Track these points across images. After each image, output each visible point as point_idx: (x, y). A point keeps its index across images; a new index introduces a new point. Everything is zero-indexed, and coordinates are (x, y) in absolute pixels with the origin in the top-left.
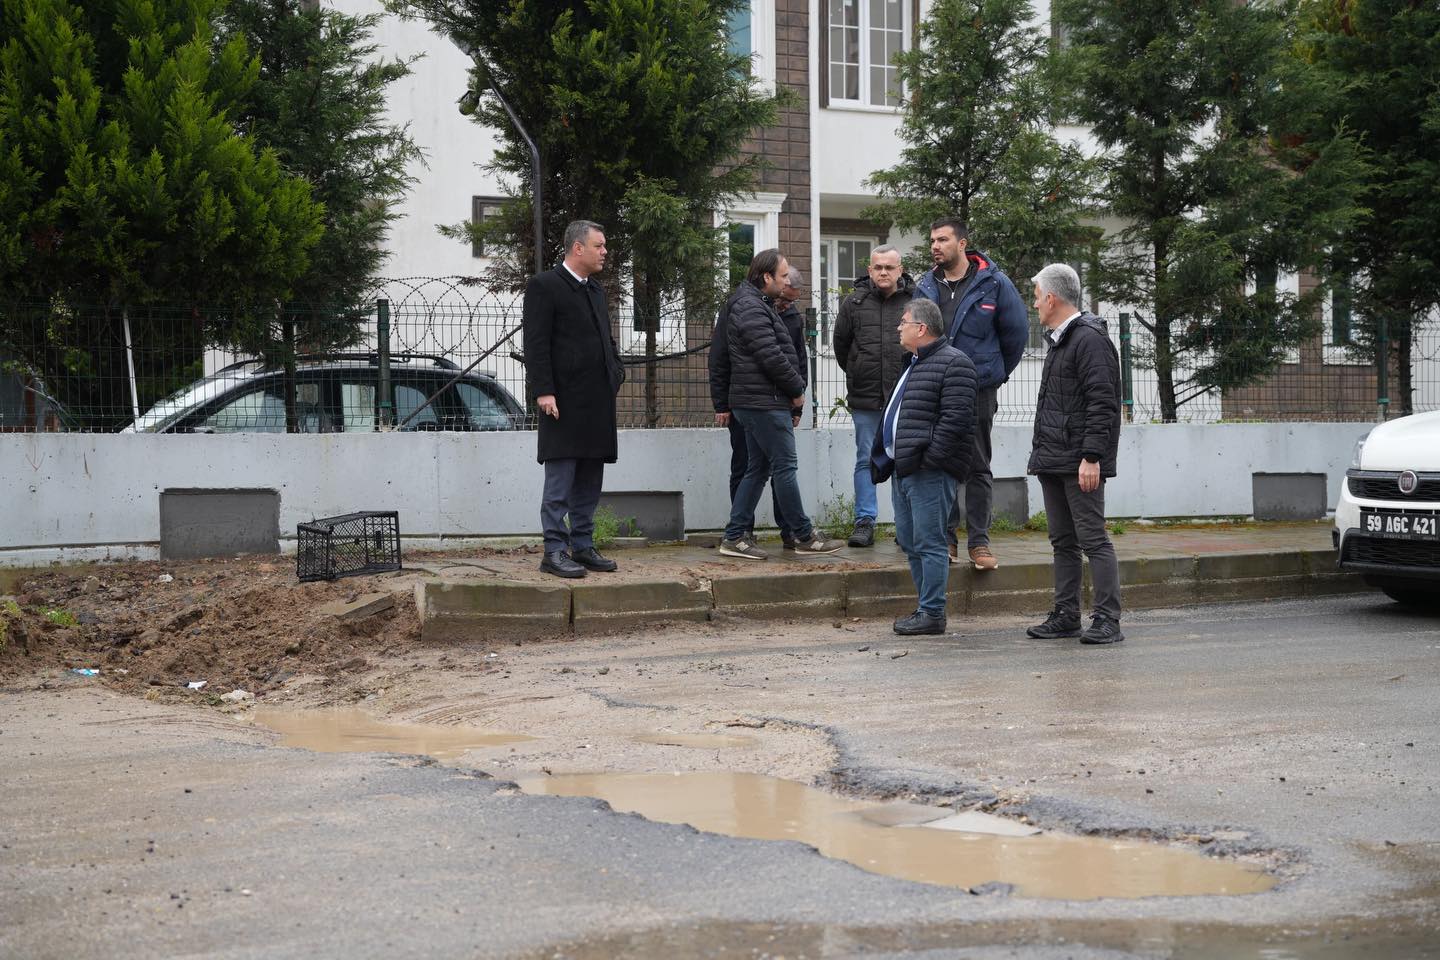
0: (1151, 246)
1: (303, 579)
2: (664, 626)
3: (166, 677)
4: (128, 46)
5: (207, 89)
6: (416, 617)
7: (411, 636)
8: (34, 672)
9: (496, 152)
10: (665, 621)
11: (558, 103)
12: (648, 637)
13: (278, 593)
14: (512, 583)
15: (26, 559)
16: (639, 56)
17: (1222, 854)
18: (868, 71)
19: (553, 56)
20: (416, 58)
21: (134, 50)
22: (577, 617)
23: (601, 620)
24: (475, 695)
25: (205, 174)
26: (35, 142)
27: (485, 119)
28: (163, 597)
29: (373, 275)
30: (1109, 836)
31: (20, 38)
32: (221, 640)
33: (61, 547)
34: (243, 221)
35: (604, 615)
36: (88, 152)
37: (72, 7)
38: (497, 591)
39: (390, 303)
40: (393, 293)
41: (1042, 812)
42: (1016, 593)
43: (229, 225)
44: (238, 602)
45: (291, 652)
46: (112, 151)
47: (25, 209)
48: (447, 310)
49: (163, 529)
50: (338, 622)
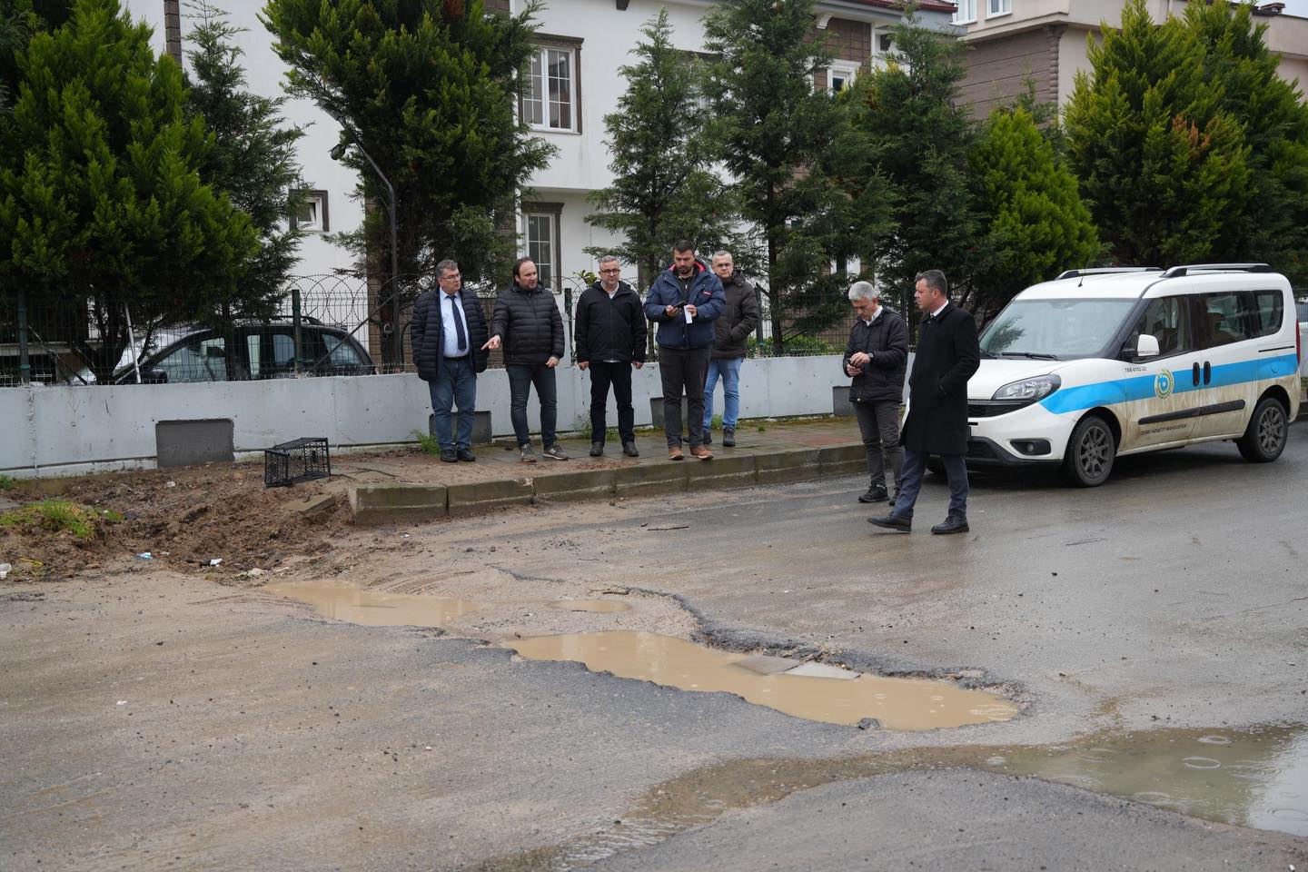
0: (767, 241)
1: (269, 485)
2: (505, 509)
3: (195, 556)
4: (130, 126)
5: (183, 154)
6: (350, 510)
7: (349, 523)
8: (114, 558)
9: (357, 185)
10: (505, 506)
11: (409, 158)
12: (498, 518)
13: (255, 495)
14: (409, 485)
15: (71, 471)
16: (460, 126)
17: (974, 687)
18: (548, 106)
19: (404, 127)
20: (308, 125)
21: (133, 129)
22: (451, 506)
23: (466, 507)
24: (422, 572)
25: (186, 212)
26: (72, 193)
27: (351, 163)
28: (173, 499)
29: (287, 273)
30: (900, 677)
31: (61, 122)
32: (226, 530)
33: (93, 462)
34: (210, 241)
35: (467, 503)
36: (108, 199)
37: (93, 101)
38: (402, 491)
39: (301, 292)
40: (304, 286)
41: (855, 661)
42: (716, 477)
43: (200, 245)
44: (229, 501)
45: (274, 537)
46: (125, 199)
47: (67, 239)
48: (338, 296)
49: (158, 448)
50: (301, 516)
